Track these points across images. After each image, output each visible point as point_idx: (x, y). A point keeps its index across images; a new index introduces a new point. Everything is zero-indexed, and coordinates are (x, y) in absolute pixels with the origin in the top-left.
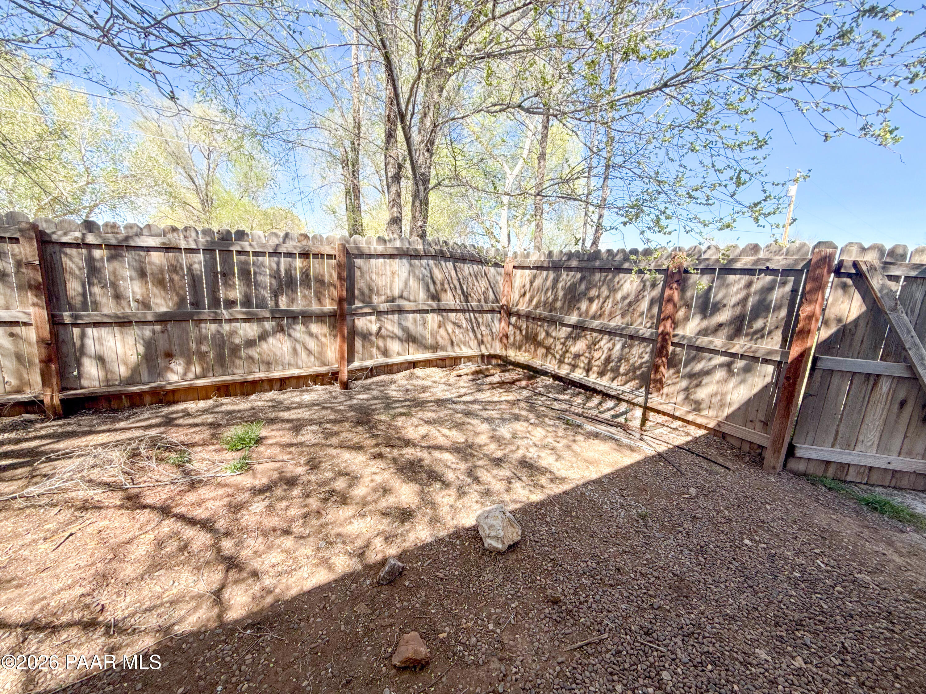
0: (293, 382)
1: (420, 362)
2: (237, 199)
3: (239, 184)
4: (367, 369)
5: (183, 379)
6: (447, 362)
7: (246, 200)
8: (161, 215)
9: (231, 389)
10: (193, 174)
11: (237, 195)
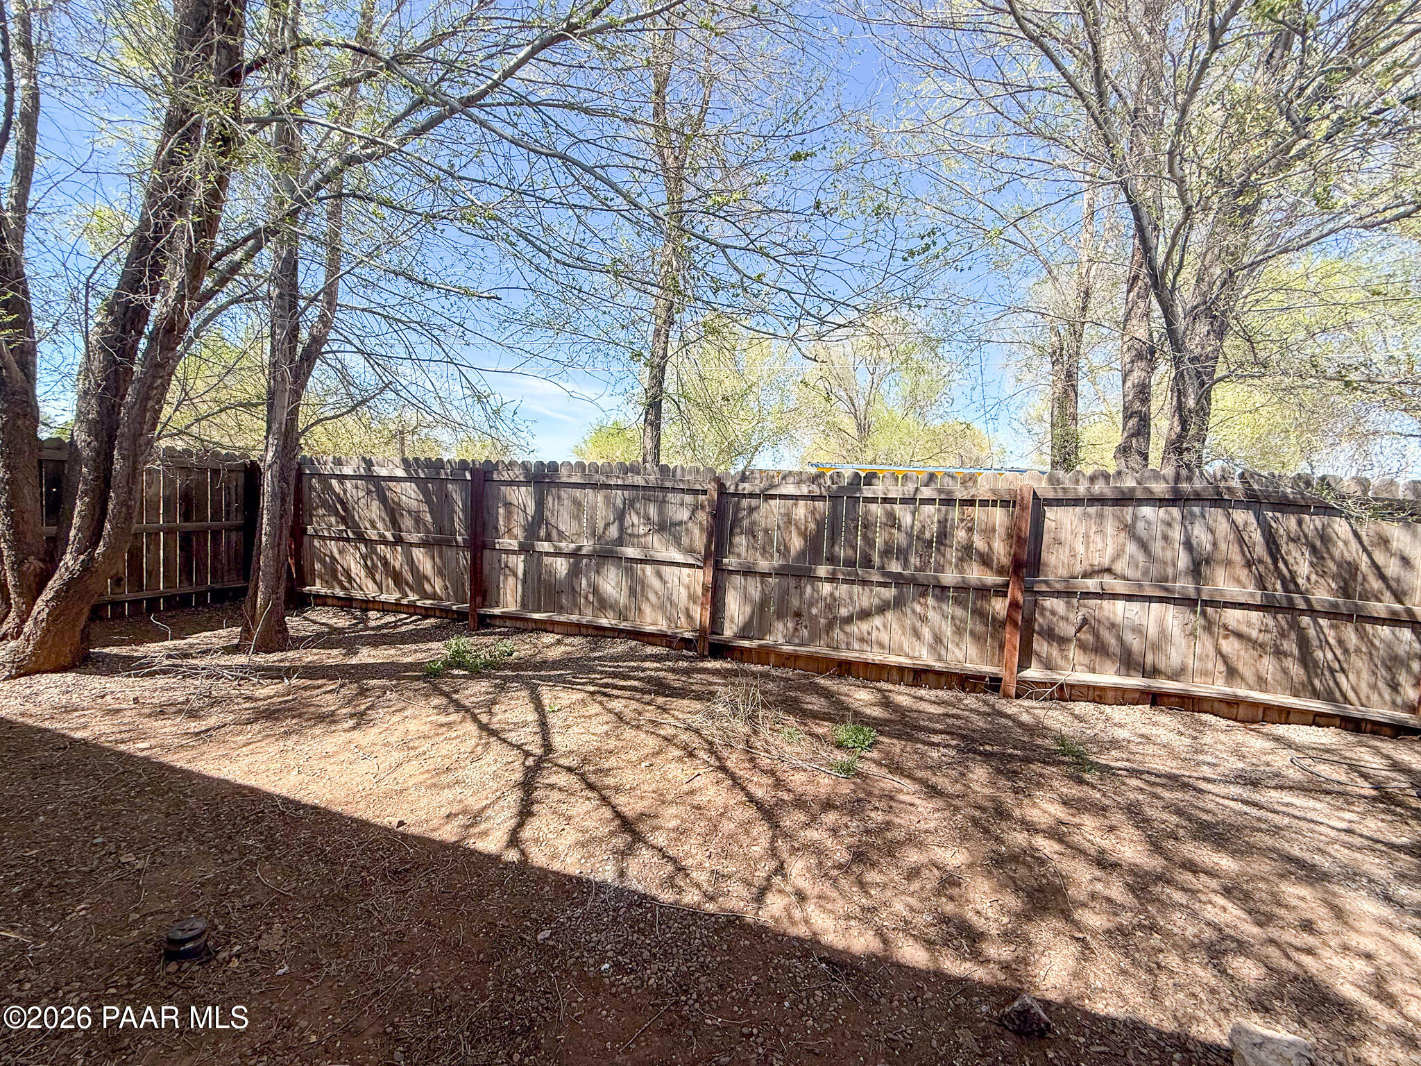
0: (932, 677)
1: (1169, 695)
2: (899, 420)
3: (905, 398)
4: (1053, 684)
5: (789, 643)
6: (1242, 712)
7: (910, 420)
8: (815, 446)
9: (853, 669)
10: (853, 395)
11: (899, 412)
